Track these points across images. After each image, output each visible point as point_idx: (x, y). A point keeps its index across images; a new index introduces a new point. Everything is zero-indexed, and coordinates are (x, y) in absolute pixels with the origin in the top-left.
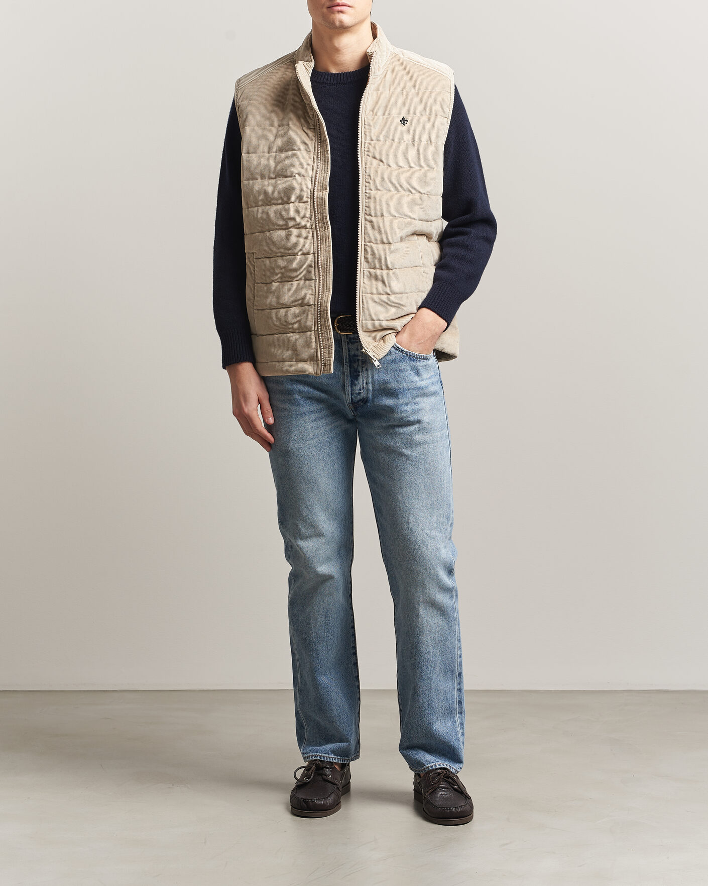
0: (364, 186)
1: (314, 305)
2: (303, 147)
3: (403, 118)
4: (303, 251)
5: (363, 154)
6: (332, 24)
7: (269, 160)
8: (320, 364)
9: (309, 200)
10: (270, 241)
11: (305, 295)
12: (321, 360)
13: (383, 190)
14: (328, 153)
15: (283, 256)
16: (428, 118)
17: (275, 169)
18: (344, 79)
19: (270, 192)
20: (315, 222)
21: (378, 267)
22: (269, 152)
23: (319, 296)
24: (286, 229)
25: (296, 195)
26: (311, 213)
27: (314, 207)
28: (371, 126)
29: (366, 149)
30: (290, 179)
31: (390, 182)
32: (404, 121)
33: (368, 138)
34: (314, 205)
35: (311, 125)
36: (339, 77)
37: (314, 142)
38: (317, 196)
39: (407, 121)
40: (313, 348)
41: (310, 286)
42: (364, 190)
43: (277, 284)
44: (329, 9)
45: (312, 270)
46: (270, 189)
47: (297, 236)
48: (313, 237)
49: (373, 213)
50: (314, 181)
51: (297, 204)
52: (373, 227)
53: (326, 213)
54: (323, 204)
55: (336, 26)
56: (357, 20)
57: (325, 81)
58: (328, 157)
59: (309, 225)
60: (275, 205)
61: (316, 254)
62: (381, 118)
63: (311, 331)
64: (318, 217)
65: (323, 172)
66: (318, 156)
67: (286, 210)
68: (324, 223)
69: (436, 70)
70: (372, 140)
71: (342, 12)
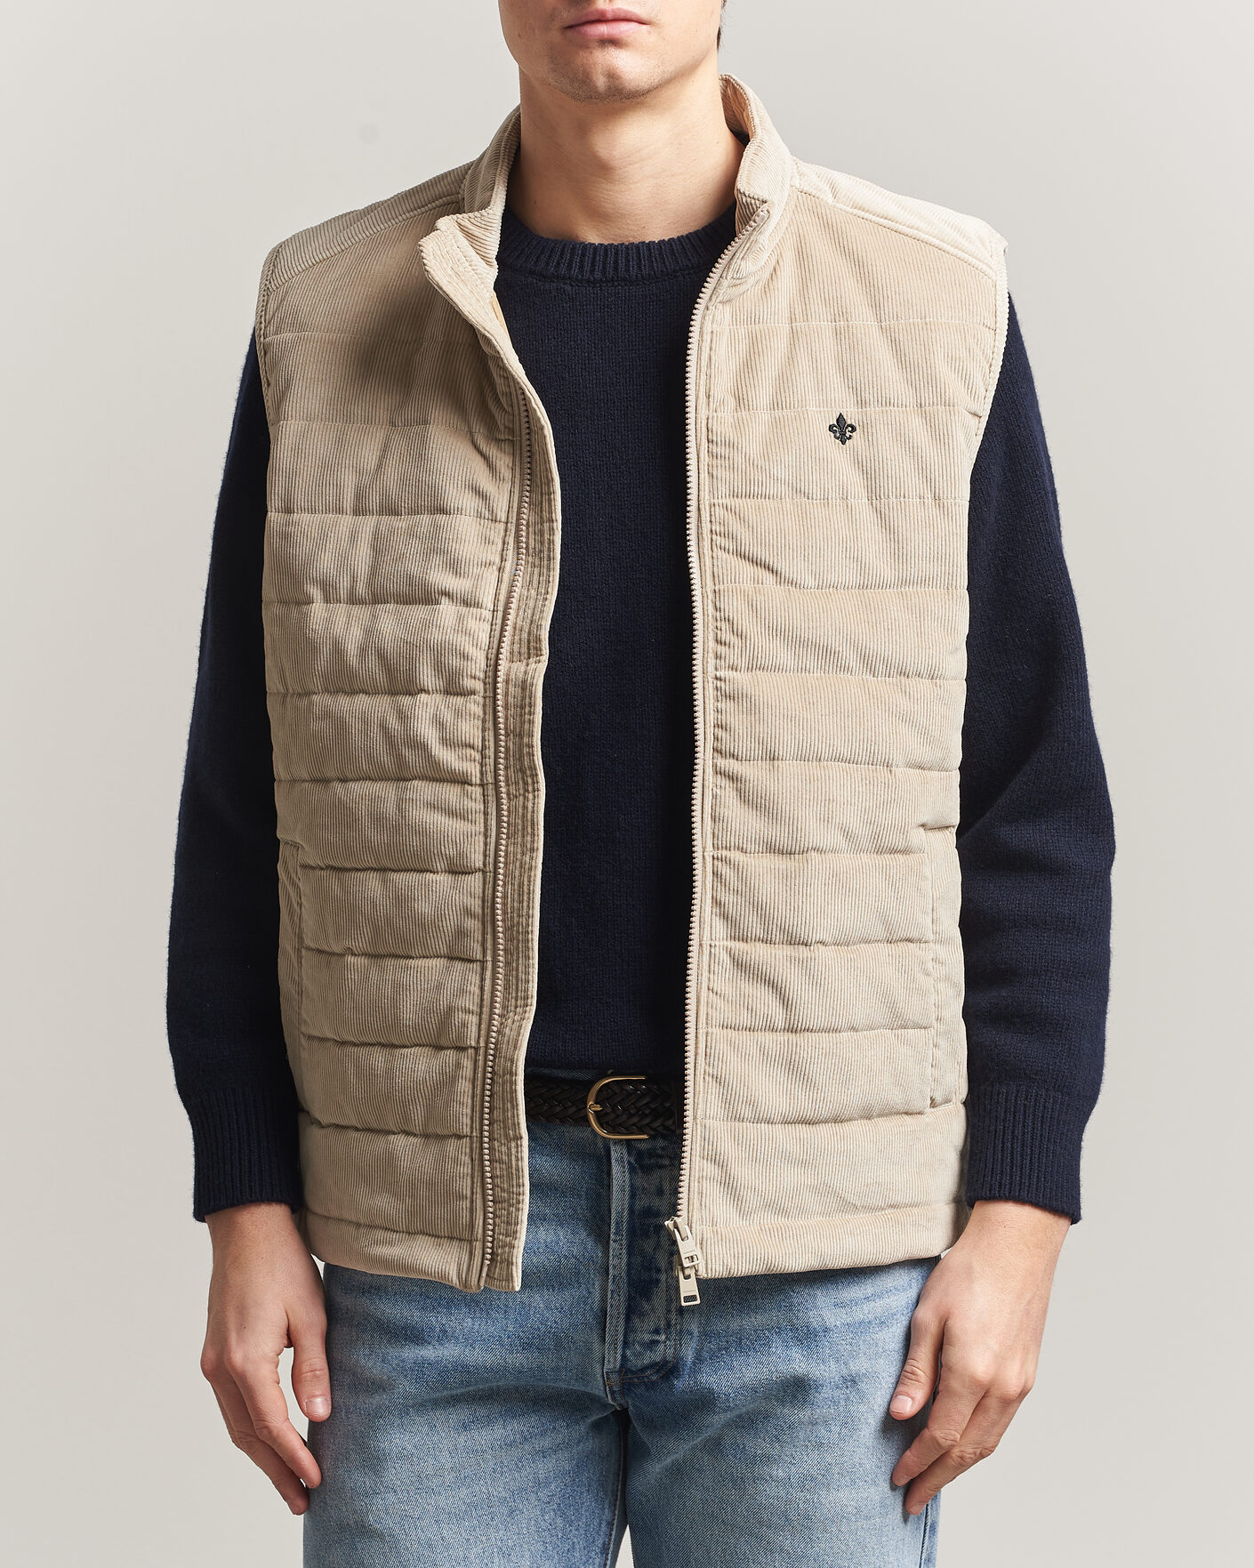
0: (711, 655)
1: (476, 1049)
2: (469, 502)
3: (840, 419)
4: (449, 859)
5: (707, 543)
6: (583, 79)
7: (353, 537)
8: (478, 1253)
9: (479, 686)
10: (345, 816)
11: (450, 1010)
12: (484, 1241)
13: (776, 669)
14: (552, 530)
15: (384, 870)
16: (924, 415)
17: (374, 570)
18: (627, 266)
19: (352, 649)
20: (496, 763)
21: (760, 932)
22: (359, 511)
23: (491, 1019)
24: (399, 779)
25: (439, 667)
26: (484, 730)
27: (495, 711)
28: (730, 444)
29: (716, 527)
30: (418, 612)
31: (796, 642)
32: (842, 429)
33: (723, 489)
34: (495, 706)
35: (502, 428)
36: (611, 259)
37: (507, 486)
38: (508, 675)
39: (854, 429)
40: (462, 1197)
41: (464, 980)
42: (711, 668)
43: (362, 961)
44: (570, 33)
45: (473, 925)
46: (353, 639)
47: (433, 806)
48: (486, 814)
49: (742, 747)
50: (499, 621)
51: (438, 698)
52: (743, 796)
53: (531, 735)
54: (524, 706)
55: (596, 92)
56: (670, 68)
57: (563, 270)
58: (551, 542)
59: (473, 770)
60: (366, 693)
61: (490, 873)
62: (765, 416)
63: (459, 1137)
64: (507, 748)
65: (533, 593)
66: (517, 536)
67: (402, 716)
68: (524, 772)
69: (948, 248)
70: (735, 495)
71: (614, 42)
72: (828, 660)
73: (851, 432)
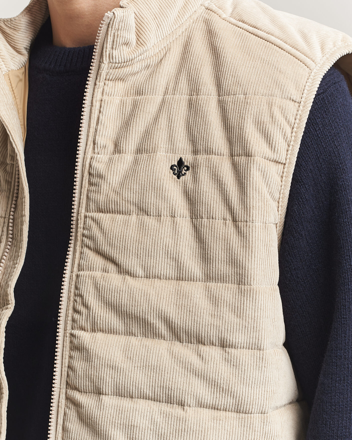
0: (70, 318)
3: (180, 161)
5: (79, 242)
29: (86, 232)
32: (179, 168)
39: (188, 169)
42: (69, 327)
72: (147, 329)
73: (186, 171)
